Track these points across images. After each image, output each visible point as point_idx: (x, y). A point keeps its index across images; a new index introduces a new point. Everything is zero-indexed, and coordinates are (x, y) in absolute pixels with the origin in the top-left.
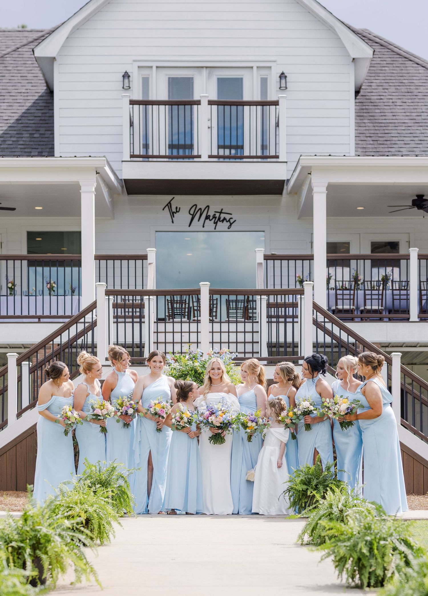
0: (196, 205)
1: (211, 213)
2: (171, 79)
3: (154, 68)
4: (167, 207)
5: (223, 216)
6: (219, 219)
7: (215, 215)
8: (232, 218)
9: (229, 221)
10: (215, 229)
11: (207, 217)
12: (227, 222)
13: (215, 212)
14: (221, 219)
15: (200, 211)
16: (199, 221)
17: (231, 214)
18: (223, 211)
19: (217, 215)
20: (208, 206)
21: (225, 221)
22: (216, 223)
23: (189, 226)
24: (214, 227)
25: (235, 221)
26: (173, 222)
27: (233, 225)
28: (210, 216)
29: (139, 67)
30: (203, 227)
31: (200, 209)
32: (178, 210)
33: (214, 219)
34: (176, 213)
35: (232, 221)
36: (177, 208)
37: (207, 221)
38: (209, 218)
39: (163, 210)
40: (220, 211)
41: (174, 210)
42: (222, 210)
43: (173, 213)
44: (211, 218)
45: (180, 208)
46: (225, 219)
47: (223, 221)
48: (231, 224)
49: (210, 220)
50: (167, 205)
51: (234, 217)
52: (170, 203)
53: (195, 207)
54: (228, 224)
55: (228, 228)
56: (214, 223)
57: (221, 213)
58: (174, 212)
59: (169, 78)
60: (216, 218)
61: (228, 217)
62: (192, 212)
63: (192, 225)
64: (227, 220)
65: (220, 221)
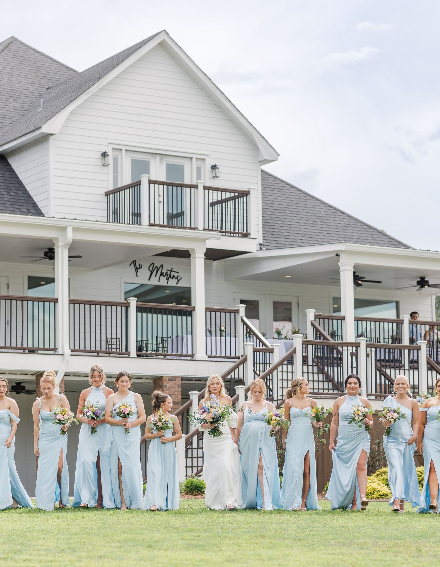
1: (164, 271)
2: (133, 161)
3: (124, 151)
4: (133, 263)
5: (172, 274)
6: (170, 275)
7: (167, 272)
8: (179, 276)
9: (177, 278)
10: (167, 284)
13: (167, 270)
14: (172, 276)
15: (156, 269)
16: (156, 276)
17: (178, 273)
18: (173, 270)
19: (169, 273)
20: (162, 265)
23: (149, 280)
24: (167, 282)
25: (181, 278)
26: (137, 276)
28: (163, 273)
29: (113, 149)
30: (159, 281)
31: (157, 267)
33: (166, 276)
35: (179, 278)
36: (140, 265)
37: (162, 277)
38: (163, 275)
39: (130, 265)
40: (170, 269)
41: (138, 266)
42: (172, 268)
43: (137, 269)
44: (164, 275)
45: (142, 265)
46: (174, 276)
47: (173, 278)
48: (178, 281)
50: (133, 262)
51: (181, 275)
53: (153, 265)
54: (176, 280)
55: (177, 284)
56: (167, 279)
57: (171, 271)
58: (138, 268)
59: (131, 160)
60: (168, 275)
61: (176, 275)
62: (151, 269)
63: (151, 279)
64: (176, 277)
65: (171, 278)
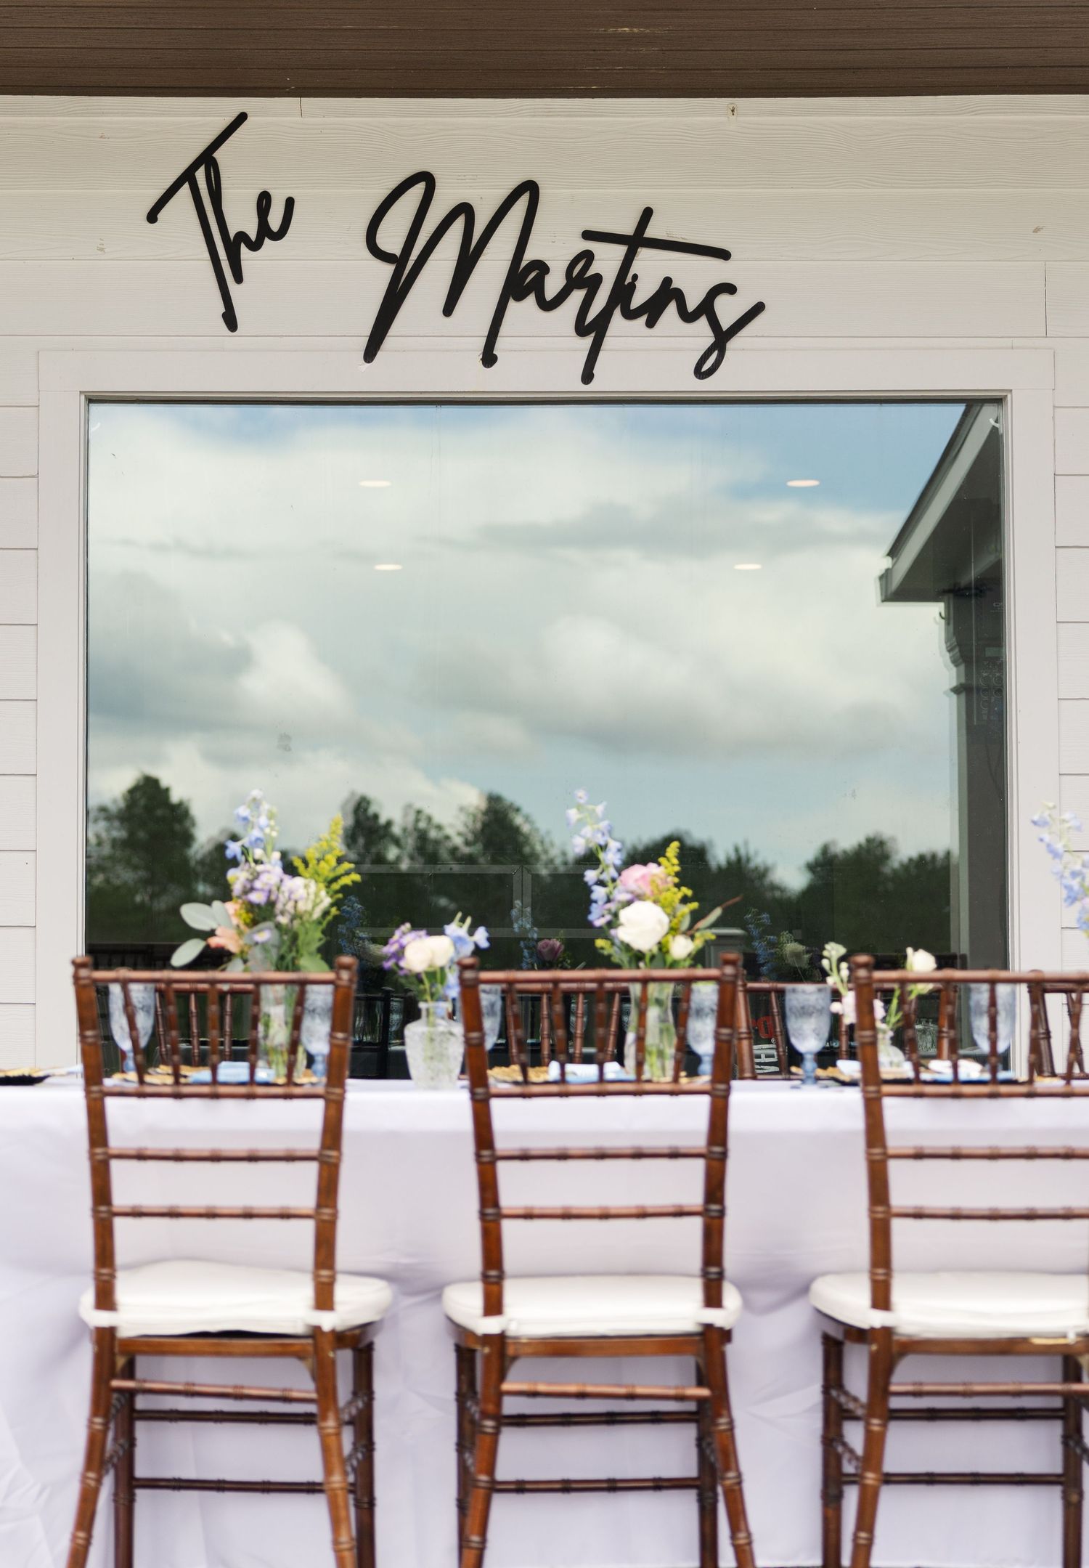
0: (427, 178)
1: (554, 247)
4: (185, 190)
5: (650, 269)
6: (623, 291)
7: (588, 256)
8: (730, 289)
9: (706, 308)
10: (587, 376)
11: (523, 281)
12: (688, 317)
13: (588, 235)
14: (641, 296)
15: (456, 230)
16: (450, 307)
17: (723, 255)
18: (652, 232)
19: (607, 260)
20: (530, 188)
21: (672, 309)
22: (592, 328)
23: (370, 354)
24: (580, 360)
25: (758, 308)
26: (230, 320)
27: (732, 345)
28: (541, 268)
30: (489, 358)
31: (465, 210)
32: (275, 221)
33: (578, 296)
34: (255, 246)
35: (728, 310)
36: (264, 201)
37: (523, 311)
38: (538, 287)
39: (152, 217)
40: (627, 227)
41: (242, 219)
42: (647, 214)
43: (235, 244)
44: (553, 284)
45: (290, 203)
46: (668, 293)
47: (652, 311)
48: (722, 338)
49: (547, 305)
50: (188, 176)
51: (751, 276)
52: (207, 159)
53: (416, 193)
54: (701, 333)
55: (700, 373)
56: (581, 329)
57: (636, 241)
58: (242, 236)
60: (592, 284)
61: (694, 277)
62: (392, 239)
63: (389, 342)
64: (692, 304)
65: (630, 315)
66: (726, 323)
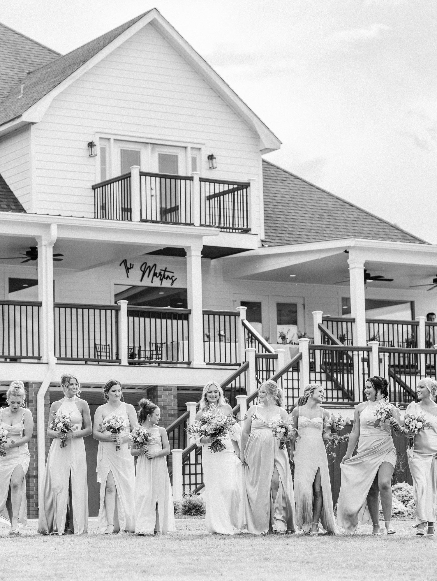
0: (146, 263)
1: (158, 271)
2: (122, 151)
3: (112, 141)
4: (123, 263)
5: (167, 274)
6: (164, 276)
7: (161, 272)
8: (174, 276)
9: (172, 279)
10: (161, 285)
11: (155, 274)
12: (170, 279)
13: (161, 270)
14: (166, 276)
16: (148, 277)
17: (173, 273)
18: (167, 270)
19: (163, 273)
20: (155, 265)
21: (168, 279)
22: (161, 280)
23: (141, 281)
24: (160, 283)
25: (176, 279)
26: (128, 277)
27: (174, 282)
28: (157, 273)
29: (100, 138)
30: (152, 282)
31: (149, 267)
32: (132, 266)
33: (160, 276)
34: (130, 269)
36: (131, 264)
37: (155, 277)
39: (120, 265)
40: (164, 269)
41: (129, 266)
42: (166, 268)
43: (128, 269)
44: (158, 275)
45: (133, 265)
47: (167, 278)
49: (157, 277)
50: (123, 261)
51: (176, 275)
53: (144, 265)
54: (171, 281)
55: (171, 285)
57: (165, 271)
59: (121, 150)
60: (161, 275)
61: (171, 275)
62: (143, 269)
63: (143, 280)
64: (170, 277)
65: (165, 278)
66: (174, 279)
